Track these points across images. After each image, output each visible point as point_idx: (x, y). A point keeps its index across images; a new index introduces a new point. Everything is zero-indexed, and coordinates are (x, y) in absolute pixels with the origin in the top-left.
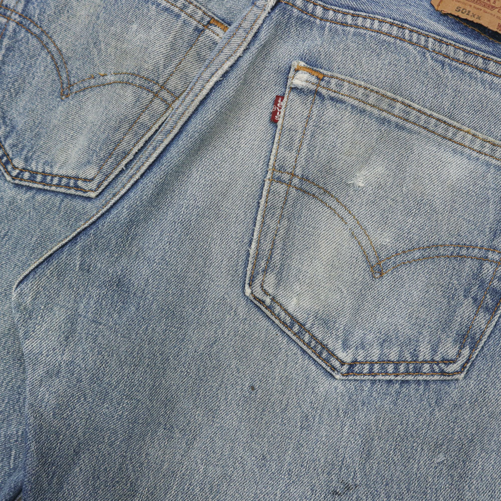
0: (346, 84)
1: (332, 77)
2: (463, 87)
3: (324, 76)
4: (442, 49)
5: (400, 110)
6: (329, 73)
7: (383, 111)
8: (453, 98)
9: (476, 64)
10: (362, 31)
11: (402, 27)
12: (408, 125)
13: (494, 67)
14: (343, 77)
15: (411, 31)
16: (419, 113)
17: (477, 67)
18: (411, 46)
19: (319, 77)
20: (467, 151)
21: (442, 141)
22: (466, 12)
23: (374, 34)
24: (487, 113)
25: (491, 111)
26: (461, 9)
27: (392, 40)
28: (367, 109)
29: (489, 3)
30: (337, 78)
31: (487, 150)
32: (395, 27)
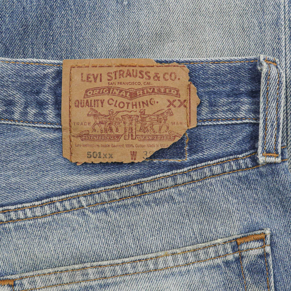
0: (37, 278)
1: (22, 278)
2: (133, 219)
3: (14, 280)
4: (96, 200)
5: (93, 274)
6: (18, 276)
7: (81, 283)
8: (132, 234)
9: (133, 194)
10: (20, 223)
11: (53, 202)
12: (110, 281)
13: (149, 187)
14: (31, 274)
15: (61, 201)
16: (111, 267)
17: (135, 196)
18: (68, 214)
19: (10, 284)
20: (176, 270)
21: (149, 276)
22: (97, 155)
23: (32, 222)
24: (168, 225)
25: (170, 221)
26: (92, 154)
27: (50, 219)
28: (66, 288)
29: (112, 134)
30: (26, 277)
31: (191, 259)
32: (46, 207)
